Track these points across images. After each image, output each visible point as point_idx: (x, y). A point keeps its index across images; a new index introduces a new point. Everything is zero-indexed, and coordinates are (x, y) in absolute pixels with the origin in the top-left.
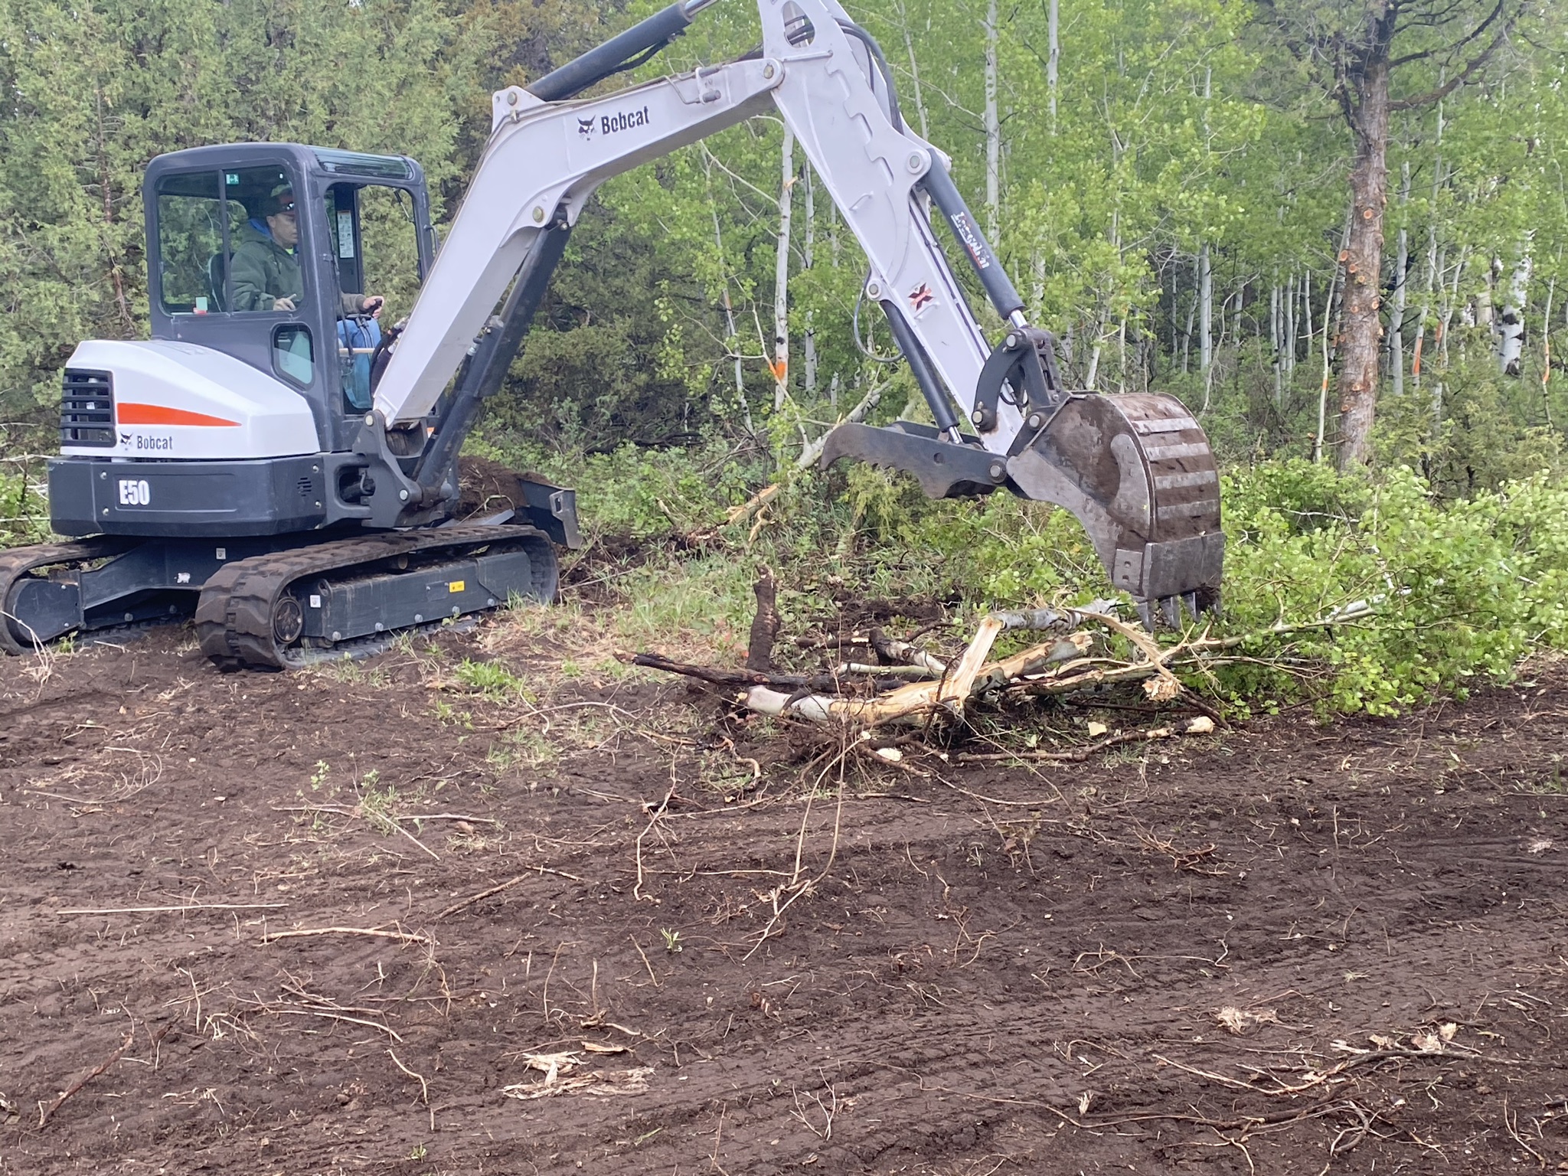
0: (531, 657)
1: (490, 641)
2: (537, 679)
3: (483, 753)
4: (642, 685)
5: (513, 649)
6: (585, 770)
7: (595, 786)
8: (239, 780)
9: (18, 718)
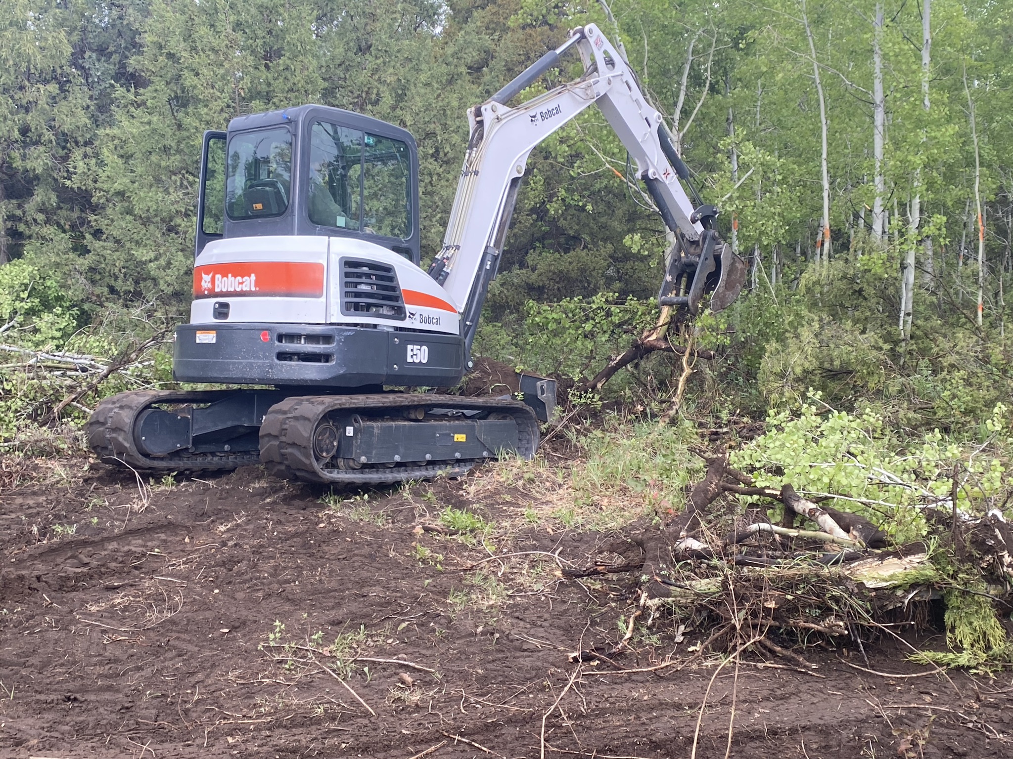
0: (503, 503)
1: (472, 489)
2: (504, 524)
3: (445, 593)
4: (585, 533)
5: (489, 496)
6: (527, 615)
7: (532, 631)
8: (244, 613)
9: (106, 544)
